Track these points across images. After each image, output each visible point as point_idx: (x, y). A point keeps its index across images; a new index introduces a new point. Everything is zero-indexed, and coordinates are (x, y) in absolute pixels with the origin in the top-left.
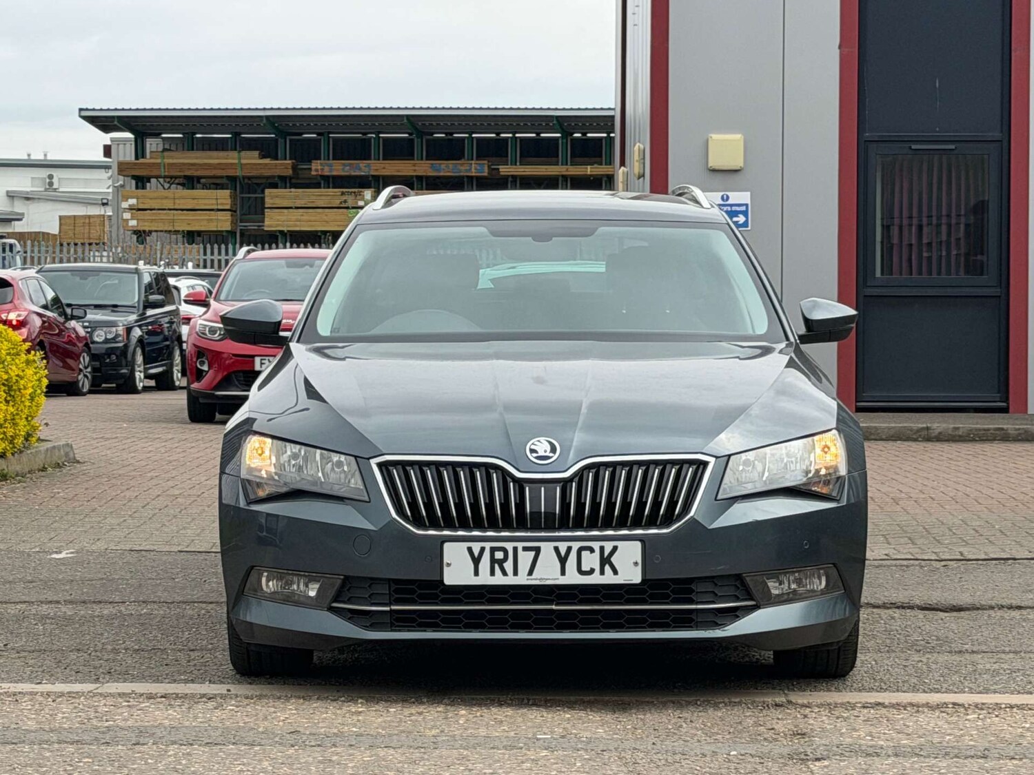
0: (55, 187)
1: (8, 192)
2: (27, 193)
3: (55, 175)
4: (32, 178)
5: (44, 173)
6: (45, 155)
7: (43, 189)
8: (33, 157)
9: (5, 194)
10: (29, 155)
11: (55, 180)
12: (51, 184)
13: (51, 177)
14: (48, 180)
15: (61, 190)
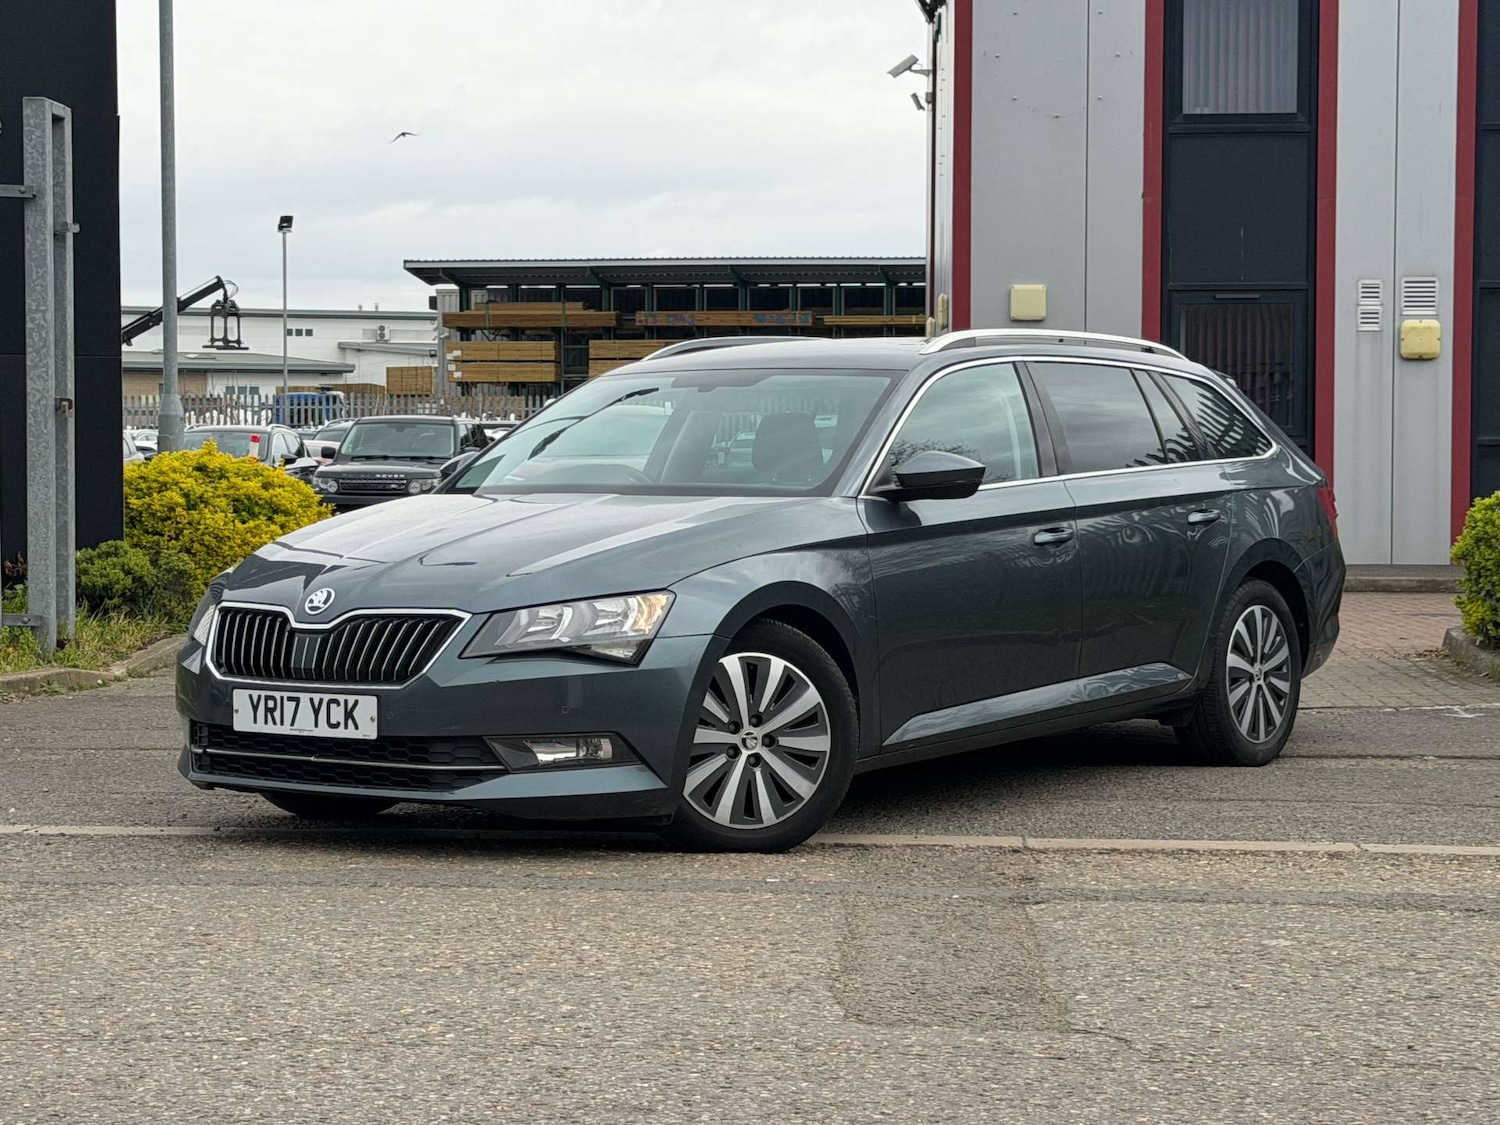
0: (386, 339)
1: (340, 344)
2: (359, 344)
3: (386, 326)
4: (364, 330)
5: (374, 325)
6: (377, 307)
7: (374, 341)
8: (364, 309)
9: (337, 346)
10: (360, 307)
11: (386, 332)
12: (382, 336)
13: (382, 328)
14: (379, 332)
15: (392, 341)
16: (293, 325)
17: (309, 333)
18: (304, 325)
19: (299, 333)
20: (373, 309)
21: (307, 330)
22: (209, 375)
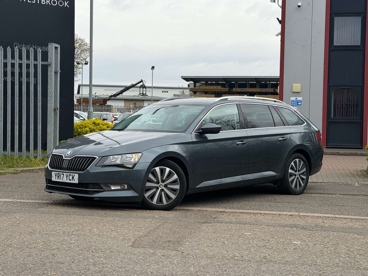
0: (184, 93)
1: (174, 94)
2: (178, 95)
3: (184, 91)
4: (179, 91)
5: (182, 90)
6: (182, 86)
7: (181, 94)
9: (173, 95)
10: (179, 86)
11: (184, 92)
12: (183, 93)
13: (183, 91)
14: (183, 92)
15: (186, 94)
16: (164, 90)
17: (167, 92)
18: (166, 90)
19: (165, 92)
20: (182, 87)
21: (167, 91)
22: (145, 101)
